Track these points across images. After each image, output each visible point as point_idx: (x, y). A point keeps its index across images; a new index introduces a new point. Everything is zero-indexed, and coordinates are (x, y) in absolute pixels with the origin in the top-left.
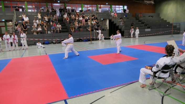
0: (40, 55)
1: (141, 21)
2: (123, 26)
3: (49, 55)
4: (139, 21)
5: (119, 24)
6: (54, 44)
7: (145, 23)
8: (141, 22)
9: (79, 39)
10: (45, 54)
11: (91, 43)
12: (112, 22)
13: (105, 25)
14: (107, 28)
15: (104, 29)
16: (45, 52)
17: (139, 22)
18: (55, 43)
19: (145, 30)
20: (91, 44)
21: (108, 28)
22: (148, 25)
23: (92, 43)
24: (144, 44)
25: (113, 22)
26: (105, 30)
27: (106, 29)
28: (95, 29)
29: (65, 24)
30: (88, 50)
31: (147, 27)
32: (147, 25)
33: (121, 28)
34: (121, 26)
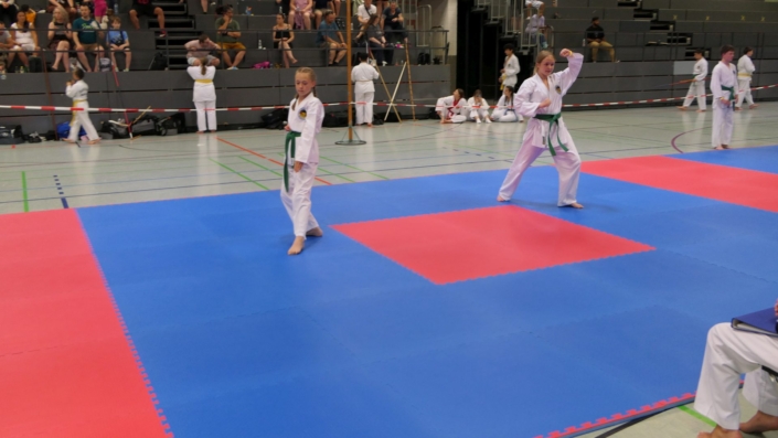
0: (26, 207)
1: (648, 14)
2: (542, 39)
3: (84, 211)
4: (640, 10)
5: (518, 28)
6: (117, 136)
7: (674, 23)
8: (648, 20)
9: (274, 112)
10: (61, 206)
11: (346, 139)
12: (479, 13)
13: (437, 28)
14: (448, 45)
15: (428, 56)
16: (56, 193)
17: (636, 16)
18: (122, 131)
19: (672, 69)
20: (351, 142)
21: (453, 51)
22: (690, 35)
23: (354, 138)
24: (672, 151)
25: (485, 14)
26: (437, 61)
27: (443, 53)
28: (374, 52)
29: (186, 15)
30: (336, 181)
31: (683, 51)
32: (684, 41)
33: (532, 49)
34: (533, 41)
